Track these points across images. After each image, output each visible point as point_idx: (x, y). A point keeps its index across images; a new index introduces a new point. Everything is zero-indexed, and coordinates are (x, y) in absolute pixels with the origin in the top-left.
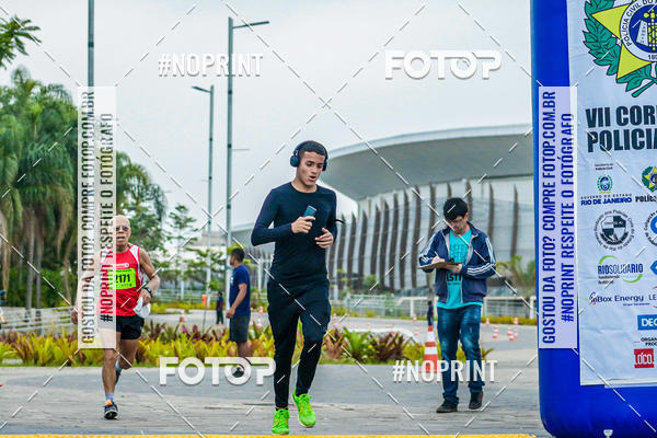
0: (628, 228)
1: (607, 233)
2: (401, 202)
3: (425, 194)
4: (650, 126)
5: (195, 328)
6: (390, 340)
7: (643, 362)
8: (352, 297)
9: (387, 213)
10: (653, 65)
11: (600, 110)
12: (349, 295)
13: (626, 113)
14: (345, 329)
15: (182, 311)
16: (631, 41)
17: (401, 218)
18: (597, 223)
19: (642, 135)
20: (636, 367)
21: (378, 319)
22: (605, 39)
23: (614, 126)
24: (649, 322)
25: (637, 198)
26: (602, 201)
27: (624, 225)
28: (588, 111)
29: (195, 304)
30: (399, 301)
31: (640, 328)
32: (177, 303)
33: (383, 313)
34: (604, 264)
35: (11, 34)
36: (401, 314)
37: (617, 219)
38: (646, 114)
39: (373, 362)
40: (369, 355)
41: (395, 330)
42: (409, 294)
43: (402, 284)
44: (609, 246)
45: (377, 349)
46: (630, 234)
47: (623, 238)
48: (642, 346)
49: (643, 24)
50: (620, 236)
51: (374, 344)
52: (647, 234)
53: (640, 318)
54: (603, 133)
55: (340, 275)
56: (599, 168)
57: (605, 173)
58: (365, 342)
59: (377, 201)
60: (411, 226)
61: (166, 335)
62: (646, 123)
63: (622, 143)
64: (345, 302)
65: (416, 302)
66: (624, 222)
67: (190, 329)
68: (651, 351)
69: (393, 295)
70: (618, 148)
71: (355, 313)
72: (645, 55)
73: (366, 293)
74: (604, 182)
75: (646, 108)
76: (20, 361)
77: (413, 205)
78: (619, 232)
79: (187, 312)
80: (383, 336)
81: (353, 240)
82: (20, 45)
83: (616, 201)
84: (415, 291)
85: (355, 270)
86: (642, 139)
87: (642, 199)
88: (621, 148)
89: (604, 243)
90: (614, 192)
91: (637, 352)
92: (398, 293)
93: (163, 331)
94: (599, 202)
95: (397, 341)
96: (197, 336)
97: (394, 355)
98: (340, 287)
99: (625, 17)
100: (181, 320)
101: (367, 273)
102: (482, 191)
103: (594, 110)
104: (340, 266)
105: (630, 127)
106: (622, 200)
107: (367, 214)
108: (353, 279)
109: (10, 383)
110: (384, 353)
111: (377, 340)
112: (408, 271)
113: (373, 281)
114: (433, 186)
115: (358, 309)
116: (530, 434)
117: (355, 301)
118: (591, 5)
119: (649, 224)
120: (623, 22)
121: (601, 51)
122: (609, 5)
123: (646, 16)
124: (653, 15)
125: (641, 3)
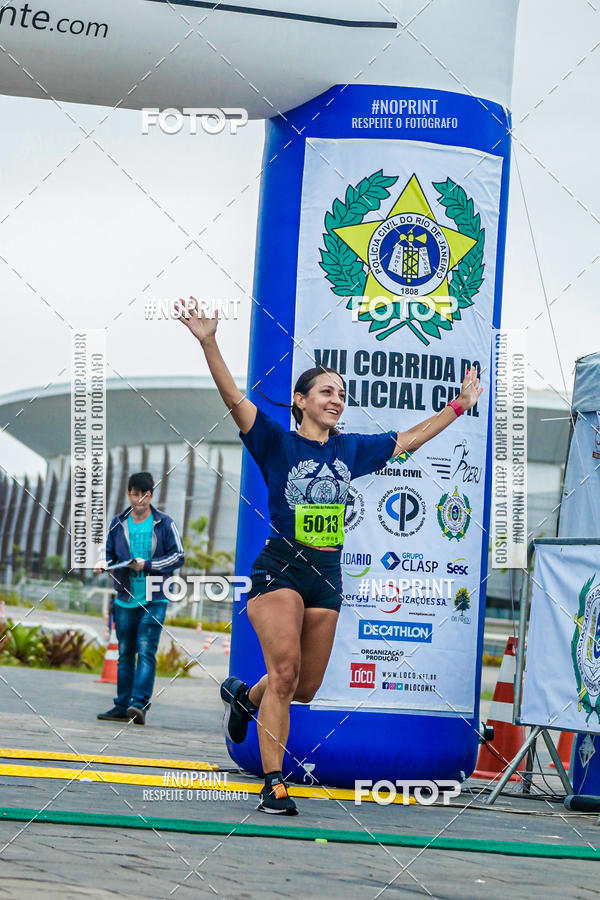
0: (357, 507)
3: (135, 455)
4: (395, 379)
6: (67, 639)
7: (361, 680)
8: (28, 583)
11: (335, 352)
12: (23, 580)
13: (366, 358)
14: (9, 620)
16: (381, 269)
19: (384, 390)
20: (352, 685)
21: (58, 613)
22: (348, 262)
23: (350, 374)
24: (373, 630)
27: (352, 503)
28: (317, 352)
30: (90, 592)
31: (362, 636)
33: (67, 606)
36: (87, 609)
38: (392, 364)
39: (42, 666)
40: (37, 656)
41: (75, 627)
45: (48, 649)
46: (358, 515)
47: (349, 520)
48: (362, 659)
49: (398, 248)
51: (45, 642)
52: (380, 517)
53: (362, 623)
55: (16, 553)
58: (33, 639)
62: (392, 374)
63: (358, 398)
64: (17, 588)
66: (353, 498)
68: (372, 667)
69: (81, 584)
70: (353, 403)
71: (30, 602)
72: (397, 287)
73: (47, 578)
75: (393, 355)
77: (117, 468)
80: (57, 633)
81: (36, 509)
85: (37, 547)
86: (384, 395)
88: (356, 404)
91: (355, 667)
92: (89, 582)
95: (75, 641)
97: (70, 660)
98: (14, 570)
99: (376, 236)
101: (51, 552)
102: (209, 460)
103: (327, 352)
104: (17, 541)
105: (371, 378)
107: (58, 476)
108: (33, 559)
110: (58, 653)
111: (49, 637)
113: (58, 564)
114: (147, 447)
115: (33, 599)
116: (211, 763)
117: (30, 588)
118: (334, 217)
119: (384, 504)
120: (373, 242)
121: (342, 277)
122: (357, 220)
123: (403, 237)
124: (411, 238)
125: (397, 221)
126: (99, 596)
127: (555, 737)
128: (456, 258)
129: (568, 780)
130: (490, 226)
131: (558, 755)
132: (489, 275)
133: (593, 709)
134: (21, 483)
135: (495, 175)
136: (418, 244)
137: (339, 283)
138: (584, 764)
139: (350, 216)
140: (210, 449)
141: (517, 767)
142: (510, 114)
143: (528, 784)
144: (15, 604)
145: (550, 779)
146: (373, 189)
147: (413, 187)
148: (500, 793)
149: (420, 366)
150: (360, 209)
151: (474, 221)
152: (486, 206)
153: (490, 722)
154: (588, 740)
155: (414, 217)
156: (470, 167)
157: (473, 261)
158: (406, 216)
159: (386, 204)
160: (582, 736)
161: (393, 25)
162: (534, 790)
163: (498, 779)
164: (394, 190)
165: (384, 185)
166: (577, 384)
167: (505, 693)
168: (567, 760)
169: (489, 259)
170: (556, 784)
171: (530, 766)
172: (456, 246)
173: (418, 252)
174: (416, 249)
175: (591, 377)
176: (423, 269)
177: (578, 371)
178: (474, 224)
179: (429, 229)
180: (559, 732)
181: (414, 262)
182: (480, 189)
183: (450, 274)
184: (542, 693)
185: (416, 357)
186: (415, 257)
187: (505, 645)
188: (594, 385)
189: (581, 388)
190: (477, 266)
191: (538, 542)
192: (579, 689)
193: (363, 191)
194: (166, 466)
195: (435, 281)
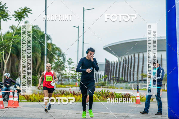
2: (130, 58)
3: (137, 55)
5: (74, 92)
6: (127, 95)
8: (116, 84)
9: (126, 61)
12: (115, 83)
14: (114, 92)
15: (70, 87)
17: (130, 62)
21: (123, 90)
29: (74, 85)
30: (129, 85)
32: (69, 85)
33: (125, 88)
35: (24, 12)
36: (130, 88)
41: (128, 93)
42: (132, 83)
43: (130, 80)
55: (113, 78)
58: (120, 96)
59: (123, 57)
60: (133, 64)
61: (66, 94)
64: (114, 85)
65: (134, 85)
67: (72, 92)
69: (127, 83)
71: (117, 88)
73: (120, 82)
76: (26, 100)
77: (133, 58)
79: (71, 87)
80: (125, 94)
81: (117, 68)
82: (26, 14)
84: (134, 82)
85: (117, 76)
92: (129, 82)
93: (65, 92)
95: (129, 96)
96: (74, 94)
98: (113, 81)
100: (70, 89)
101: (121, 77)
104: (113, 75)
107: (121, 61)
108: (117, 79)
109: (24, 106)
111: (123, 95)
112: (132, 77)
113: (122, 79)
114: (139, 53)
115: (118, 87)
117: (117, 85)
126: (132, 85)
134: (113, 63)
144: (114, 88)
194: (143, 57)
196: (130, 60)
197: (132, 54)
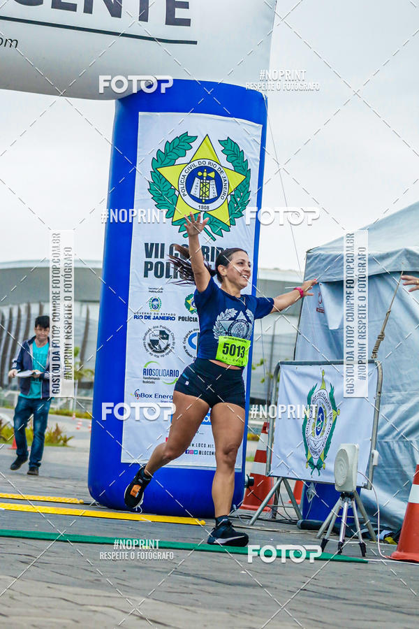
0: (170, 341)
1: (154, 343)
2: (15, 314)
10: (202, 213)
11: (157, 245)
16: (186, 193)
17: (14, 327)
18: (146, 334)
22: (166, 189)
23: (167, 259)
25: (180, 318)
26: (152, 317)
27: (167, 338)
28: (146, 245)
30: (6, 393)
34: (148, 367)
37: (162, 333)
44: (154, 354)
46: (171, 345)
47: (166, 348)
50: (163, 347)
52: (185, 347)
54: (157, 263)
56: (152, 290)
57: (157, 295)
63: (172, 273)
66: (168, 335)
70: (168, 276)
72: (196, 205)
74: (155, 303)
77: (24, 317)
78: (163, 343)
83: (163, 318)
87: (183, 319)
88: (171, 277)
89: (150, 351)
90: (162, 311)
92: (6, 387)
94: (149, 318)
99: (183, 173)
102: (81, 313)
103: (152, 244)
106: (168, 318)
114: (42, 303)
116: (79, 499)
118: (157, 161)
119: (187, 339)
120: (181, 177)
121: (162, 198)
122: (171, 163)
123: (200, 174)
124: (205, 174)
125: (196, 164)
126: (12, 396)
127: (292, 484)
128: (233, 187)
129: (299, 511)
130: (254, 167)
131: (293, 496)
132: (253, 197)
133: (315, 467)
135: (257, 136)
136: (209, 178)
137: (160, 202)
138: (310, 500)
139: (167, 161)
140: (82, 305)
141: (268, 502)
142: (267, 99)
143: (275, 513)
145: (288, 510)
146: (181, 144)
147: (206, 143)
148: (258, 519)
149: (210, 254)
150: (174, 156)
151: (244, 164)
152: (252, 155)
153: (252, 475)
154: (312, 486)
155: (207, 161)
156: (242, 131)
157: (243, 189)
158: (202, 161)
159: (190, 154)
160: (309, 483)
161: (195, 43)
162: (278, 517)
163: (257, 510)
164: (195, 145)
165: (188, 141)
166: (307, 266)
167: (261, 456)
168: (299, 498)
169: (253, 188)
170: (292, 513)
171: (276, 502)
172: (233, 179)
173: (209, 183)
174: (208, 181)
175: (316, 261)
176: (212, 193)
177: (308, 258)
178: (244, 166)
179: (216, 169)
180: (295, 481)
181: (207, 189)
182: (248, 145)
183: (229, 196)
184: (284, 456)
185: (208, 248)
186: (208, 186)
187: (262, 428)
188: (317, 266)
189: (309, 269)
190: (246, 192)
191: (282, 363)
192: (307, 455)
193: (175, 145)
195: (220, 201)
196: (14, 323)
197: (22, 303)
